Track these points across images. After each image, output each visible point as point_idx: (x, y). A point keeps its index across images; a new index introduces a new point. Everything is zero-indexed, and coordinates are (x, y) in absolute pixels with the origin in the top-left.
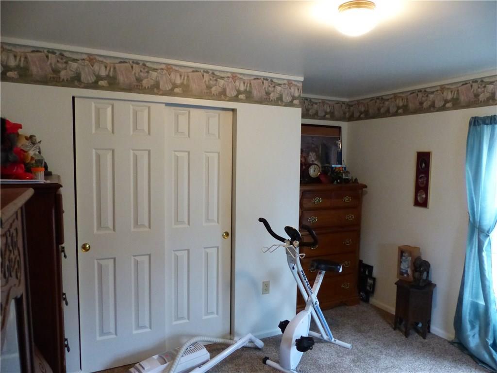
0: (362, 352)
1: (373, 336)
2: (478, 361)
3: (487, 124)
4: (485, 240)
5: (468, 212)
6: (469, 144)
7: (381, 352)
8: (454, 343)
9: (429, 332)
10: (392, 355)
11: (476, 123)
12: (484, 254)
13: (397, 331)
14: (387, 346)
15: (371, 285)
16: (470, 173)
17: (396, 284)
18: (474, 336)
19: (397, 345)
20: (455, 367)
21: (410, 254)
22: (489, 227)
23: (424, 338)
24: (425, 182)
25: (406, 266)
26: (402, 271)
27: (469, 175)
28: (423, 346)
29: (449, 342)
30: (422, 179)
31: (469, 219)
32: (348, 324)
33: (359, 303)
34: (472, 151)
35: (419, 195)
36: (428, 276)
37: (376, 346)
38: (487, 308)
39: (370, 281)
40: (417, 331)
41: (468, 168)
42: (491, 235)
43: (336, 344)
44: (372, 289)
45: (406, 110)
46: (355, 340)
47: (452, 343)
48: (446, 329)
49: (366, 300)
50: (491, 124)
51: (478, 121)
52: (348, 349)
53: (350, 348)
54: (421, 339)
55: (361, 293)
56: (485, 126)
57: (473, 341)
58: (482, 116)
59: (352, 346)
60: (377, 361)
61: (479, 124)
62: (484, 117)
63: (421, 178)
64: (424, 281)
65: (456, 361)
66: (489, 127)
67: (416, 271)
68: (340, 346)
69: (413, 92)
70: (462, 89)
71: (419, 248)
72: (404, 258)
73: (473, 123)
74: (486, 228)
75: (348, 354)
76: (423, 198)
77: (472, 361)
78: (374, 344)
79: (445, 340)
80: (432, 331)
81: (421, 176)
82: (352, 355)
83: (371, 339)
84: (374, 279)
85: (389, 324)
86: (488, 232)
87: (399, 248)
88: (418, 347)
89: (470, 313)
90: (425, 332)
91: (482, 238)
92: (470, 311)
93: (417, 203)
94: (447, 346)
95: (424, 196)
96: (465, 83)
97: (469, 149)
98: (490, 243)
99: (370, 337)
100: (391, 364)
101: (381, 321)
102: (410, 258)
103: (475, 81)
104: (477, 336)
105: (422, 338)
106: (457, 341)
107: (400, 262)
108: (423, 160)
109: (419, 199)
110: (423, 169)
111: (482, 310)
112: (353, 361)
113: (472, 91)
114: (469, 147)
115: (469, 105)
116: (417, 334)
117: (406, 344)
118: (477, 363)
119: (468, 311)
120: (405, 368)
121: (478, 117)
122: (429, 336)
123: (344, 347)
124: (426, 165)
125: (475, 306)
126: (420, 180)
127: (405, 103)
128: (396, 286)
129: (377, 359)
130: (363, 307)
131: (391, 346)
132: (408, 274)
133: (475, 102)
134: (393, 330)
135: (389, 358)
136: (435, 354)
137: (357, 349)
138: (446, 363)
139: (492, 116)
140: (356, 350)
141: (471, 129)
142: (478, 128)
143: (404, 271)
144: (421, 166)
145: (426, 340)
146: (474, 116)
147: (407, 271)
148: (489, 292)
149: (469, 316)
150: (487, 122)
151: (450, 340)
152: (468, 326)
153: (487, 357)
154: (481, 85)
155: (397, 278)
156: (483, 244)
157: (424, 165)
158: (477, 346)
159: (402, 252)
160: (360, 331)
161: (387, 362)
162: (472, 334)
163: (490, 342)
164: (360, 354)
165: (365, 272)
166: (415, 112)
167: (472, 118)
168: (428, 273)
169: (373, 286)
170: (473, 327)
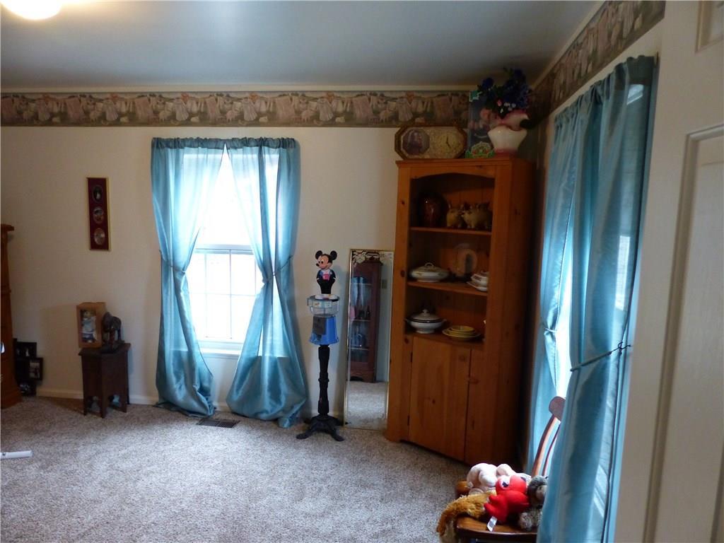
0: (51, 454)
1: (58, 431)
2: (187, 413)
3: (171, 148)
4: (182, 278)
5: (160, 251)
6: (154, 169)
7: (76, 444)
8: (159, 404)
9: (128, 403)
10: (92, 442)
11: (159, 145)
12: (182, 294)
13: (89, 415)
14: (81, 435)
15: (36, 369)
16: (158, 204)
17: (79, 354)
18: (180, 388)
19: (94, 430)
20: (167, 428)
21: (94, 312)
22: (183, 264)
23: (125, 411)
24: (102, 218)
25: (90, 329)
26: (84, 336)
27: (157, 206)
28: (127, 420)
29: (154, 406)
30: (99, 214)
31: (162, 258)
32: (15, 429)
33: (21, 401)
34: (158, 180)
35: (95, 234)
36: (119, 335)
37: (67, 441)
38: (190, 353)
39: (34, 365)
40: (114, 407)
41: (155, 199)
42: (187, 272)
43: (7, 459)
44: (39, 374)
45: (64, 120)
46: (33, 445)
47: (157, 406)
48: (148, 393)
49: (32, 393)
50: (175, 147)
51: (161, 144)
52: (28, 457)
53: (31, 455)
54: (120, 414)
55: (22, 386)
56: (169, 150)
57: (180, 393)
58: (165, 137)
59: (33, 451)
60: (75, 456)
61: (163, 147)
62: (167, 139)
63: (97, 212)
64: (117, 342)
65: (166, 421)
66: (174, 150)
67: (106, 332)
68: (14, 459)
69: (72, 96)
70: (139, 102)
71: (103, 304)
72: (85, 319)
73: (155, 145)
74: (181, 265)
75: (30, 463)
76: (102, 238)
77: (182, 415)
78: (64, 439)
79: (148, 406)
80: (131, 402)
81: (95, 210)
82: (36, 462)
83: (56, 435)
84: (41, 360)
85: (76, 411)
86: (183, 270)
87: (78, 307)
88: (121, 424)
89: (173, 364)
90: (125, 405)
91: (178, 277)
92: (174, 361)
93: (94, 246)
94: (152, 411)
95: (103, 235)
96: (142, 95)
97: (154, 178)
98: (186, 281)
99: (54, 433)
100: (95, 452)
101: (63, 411)
102: (94, 318)
103: (153, 95)
104: (183, 387)
105: (121, 412)
106: (162, 401)
107: (81, 325)
108: (97, 189)
109: (96, 240)
110: (98, 200)
111: (185, 357)
112: (42, 467)
113: (150, 106)
114: (154, 176)
115: (148, 123)
116: (114, 411)
117: (104, 425)
118: (186, 415)
119: (172, 362)
120: (112, 449)
121: (160, 139)
122: (129, 408)
123: (20, 458)
124: (101, 194)
125: (178, 354)
126: (95, 215)
127: (63, 110)
128: (80, 357)
129: (75, 453)
130: (28, 403)
131: (87, 433)
132: (93, 340)
133: (154, 121)
134: (83, 416)
135: (90, 446)
136: (142, 423)
137: (41, 453)
138: (157, 427)
139: (175, 139)
140: (40, 455)
141: (154, 153)
142: (162, 151)
143: (87, 337)
144: (95, 196)
145: (127, 413)
146: (156, 136)
147: (92, 335)
148: (191, 334)
149: (174, 367)
150: (171, 145)
151: (154, 404)
152: (174, 379)
153: (195, 405)
154: (160, 100)
155: (80, 347)
156: (180, 282)
157: (98, 196)
158: (185, 398)
159: (82, 311)
160: (37, 432)
161: (88, 451)
162: (178, 387)
163: (197, 388)
164: (48, 457)
165: (25, 354)
166: (78, 123)
167: (154, 138)
168: (119, 331)
169: (40, 371)
170: (178, 378)
